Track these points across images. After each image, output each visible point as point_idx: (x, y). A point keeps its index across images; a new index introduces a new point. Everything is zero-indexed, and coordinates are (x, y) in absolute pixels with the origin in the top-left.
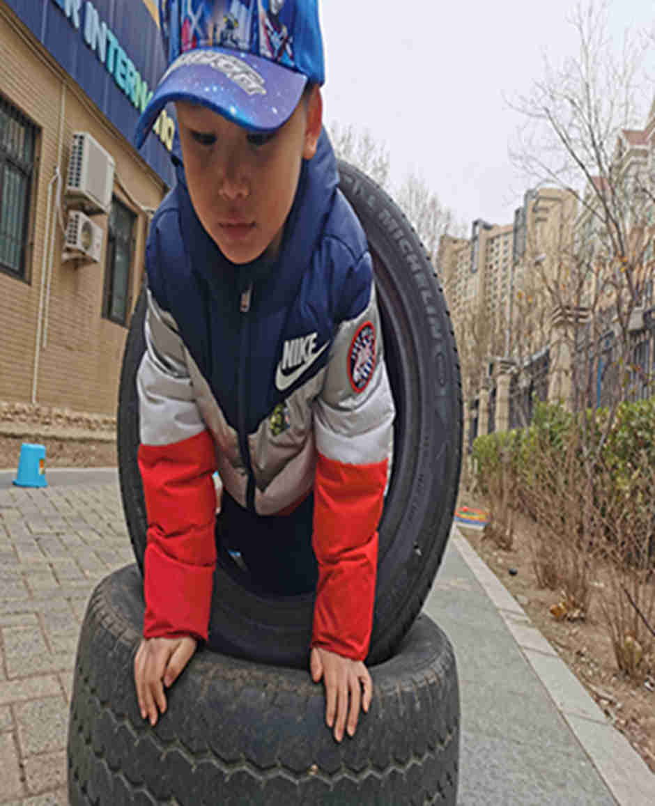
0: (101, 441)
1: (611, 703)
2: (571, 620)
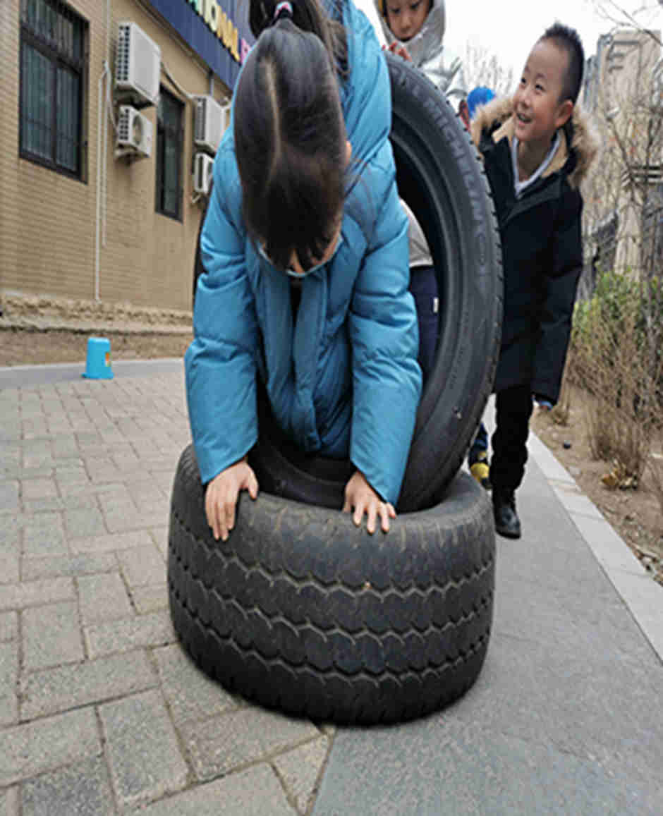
0: (161, 334)
1: (654, 560)
2: (624, 488)
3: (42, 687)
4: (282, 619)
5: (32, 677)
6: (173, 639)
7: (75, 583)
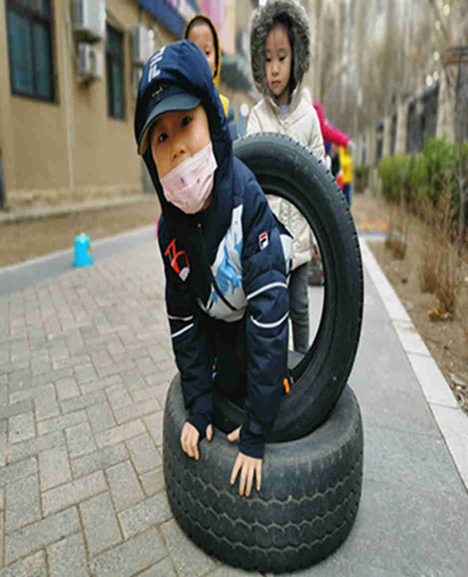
2: (443, 320)
3: (102, 567)
4: (240, 520)
6: (170, 515)
7: (105, 474)
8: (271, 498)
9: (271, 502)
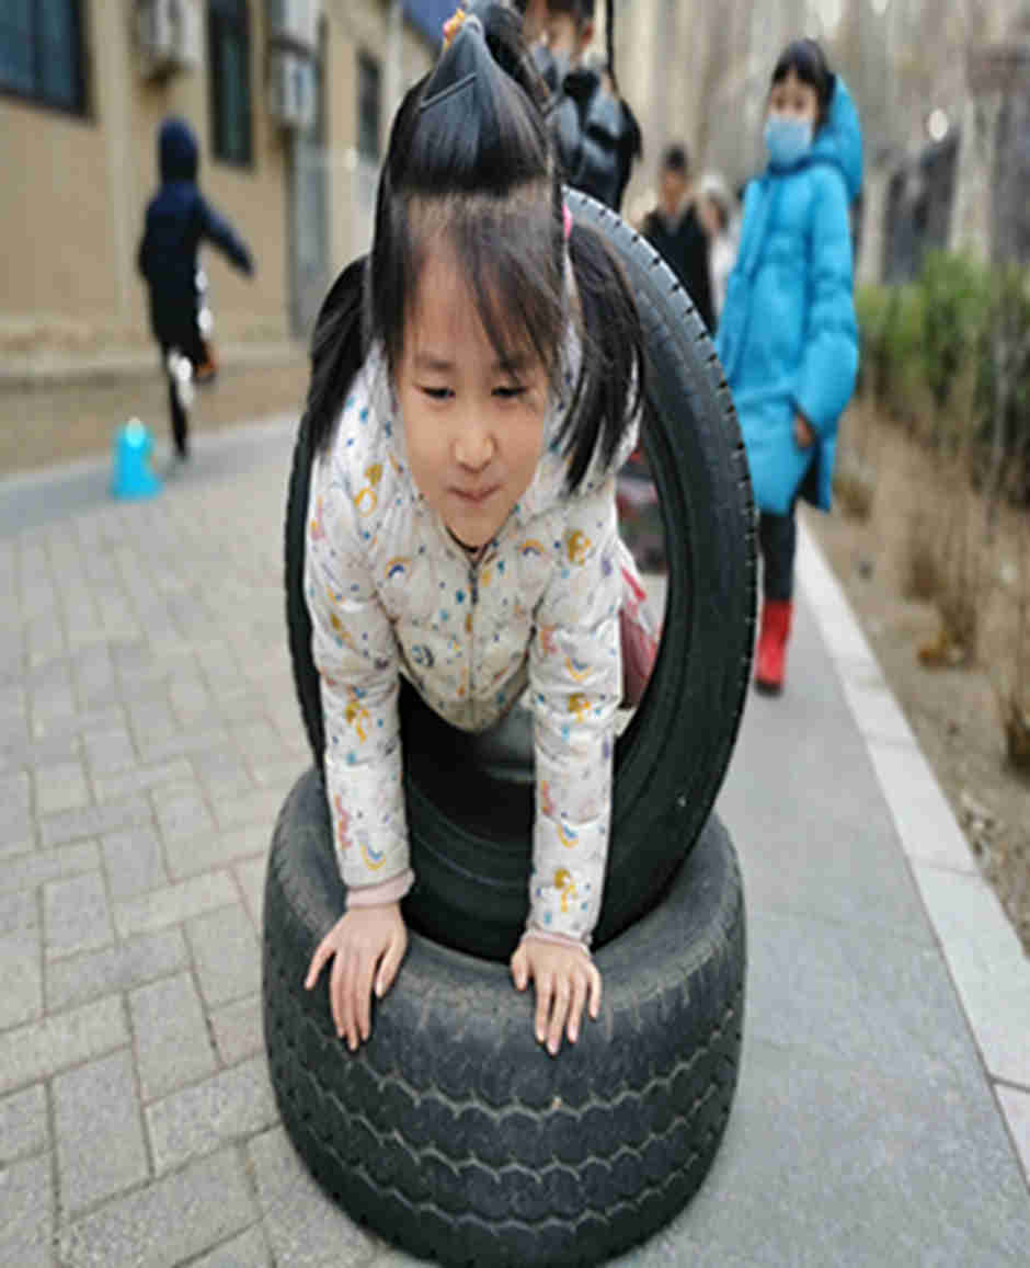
2: (950, 665)
3: (89, 1248)
5: (75, 1227)
6: (274, 1115)
7: (126, 1006)
8: (509, 1102)
9: (508, 1111)
